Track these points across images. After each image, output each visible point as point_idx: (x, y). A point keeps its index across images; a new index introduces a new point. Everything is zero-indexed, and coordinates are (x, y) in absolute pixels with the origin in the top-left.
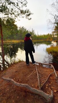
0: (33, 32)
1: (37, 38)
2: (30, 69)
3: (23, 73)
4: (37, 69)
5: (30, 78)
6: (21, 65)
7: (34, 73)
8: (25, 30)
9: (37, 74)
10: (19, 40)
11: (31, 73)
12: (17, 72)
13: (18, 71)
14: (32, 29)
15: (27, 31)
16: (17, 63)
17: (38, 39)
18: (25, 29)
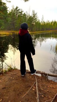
0: (34, 17)
1: (41, 28)
2: (27, 83)
3: (14, 90)
4: (37, 84)
5: (26, 99)
6: (12, 76)
7: (31, 91)
8: (21, 13)
9: (36, 93)
10: (10, 31)
11: (28, 90)
12: (5, 89)
13: (7, 87)
14: (33, 11)
15: (25, 15)
16: (6, 72)
17: (43, 30)
18: (20, 11)
